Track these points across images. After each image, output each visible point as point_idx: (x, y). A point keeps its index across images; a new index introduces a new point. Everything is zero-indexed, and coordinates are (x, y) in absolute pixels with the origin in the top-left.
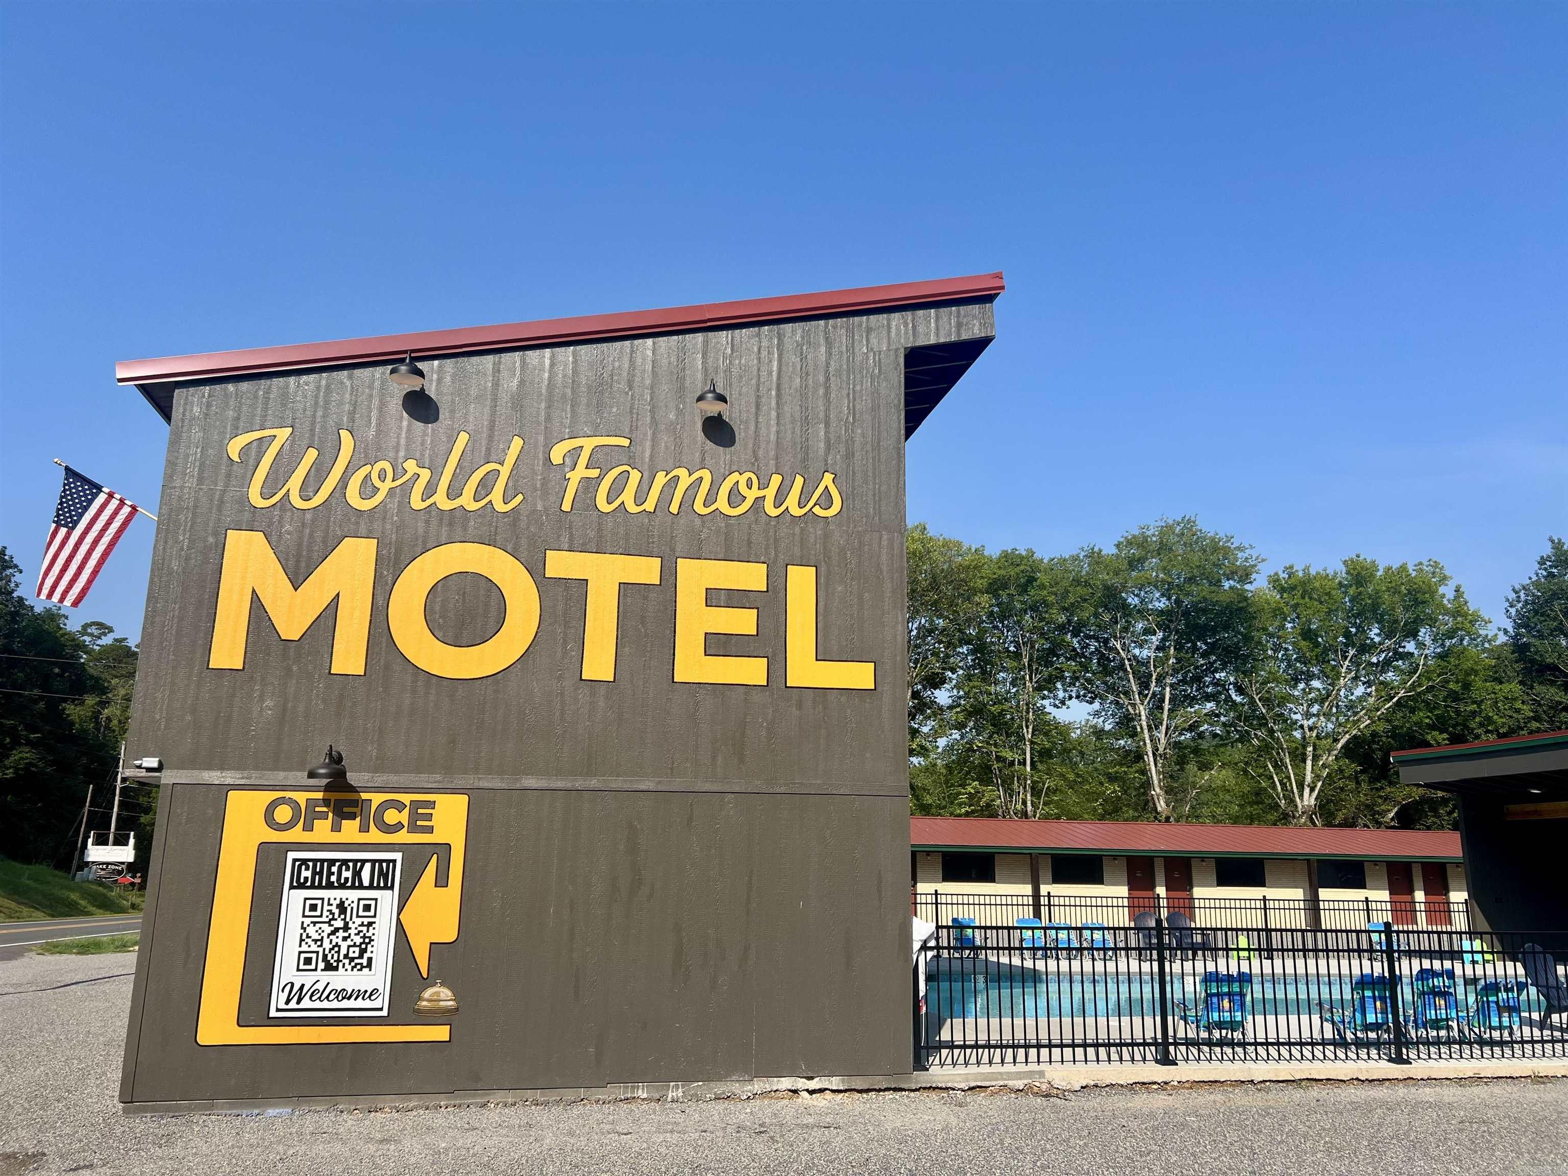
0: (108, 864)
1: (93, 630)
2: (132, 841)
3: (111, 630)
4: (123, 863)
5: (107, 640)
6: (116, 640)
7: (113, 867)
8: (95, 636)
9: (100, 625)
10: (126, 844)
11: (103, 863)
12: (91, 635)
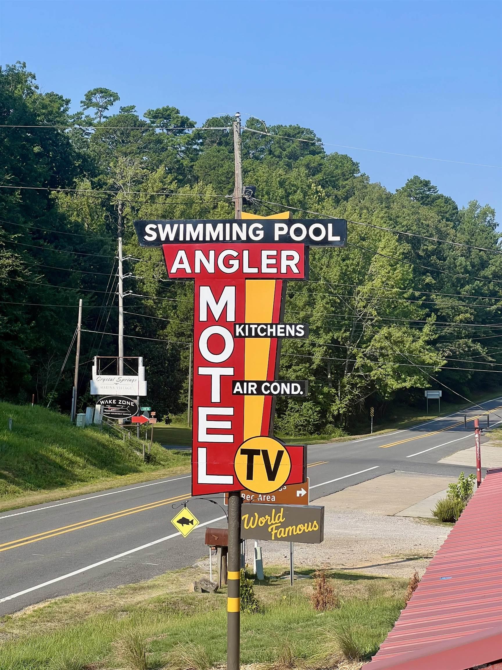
0: (117, 398)
1: (97, 99)
2: (141, 369)
3: (116, 98)
4: (135, 397)
5: (113, 111)
6: (123, 109)
7: (124, 402)
8: (101, 107)
9: (104, 92)
10: (136, 374)
11: (112, 398)
12: (97, 105)
